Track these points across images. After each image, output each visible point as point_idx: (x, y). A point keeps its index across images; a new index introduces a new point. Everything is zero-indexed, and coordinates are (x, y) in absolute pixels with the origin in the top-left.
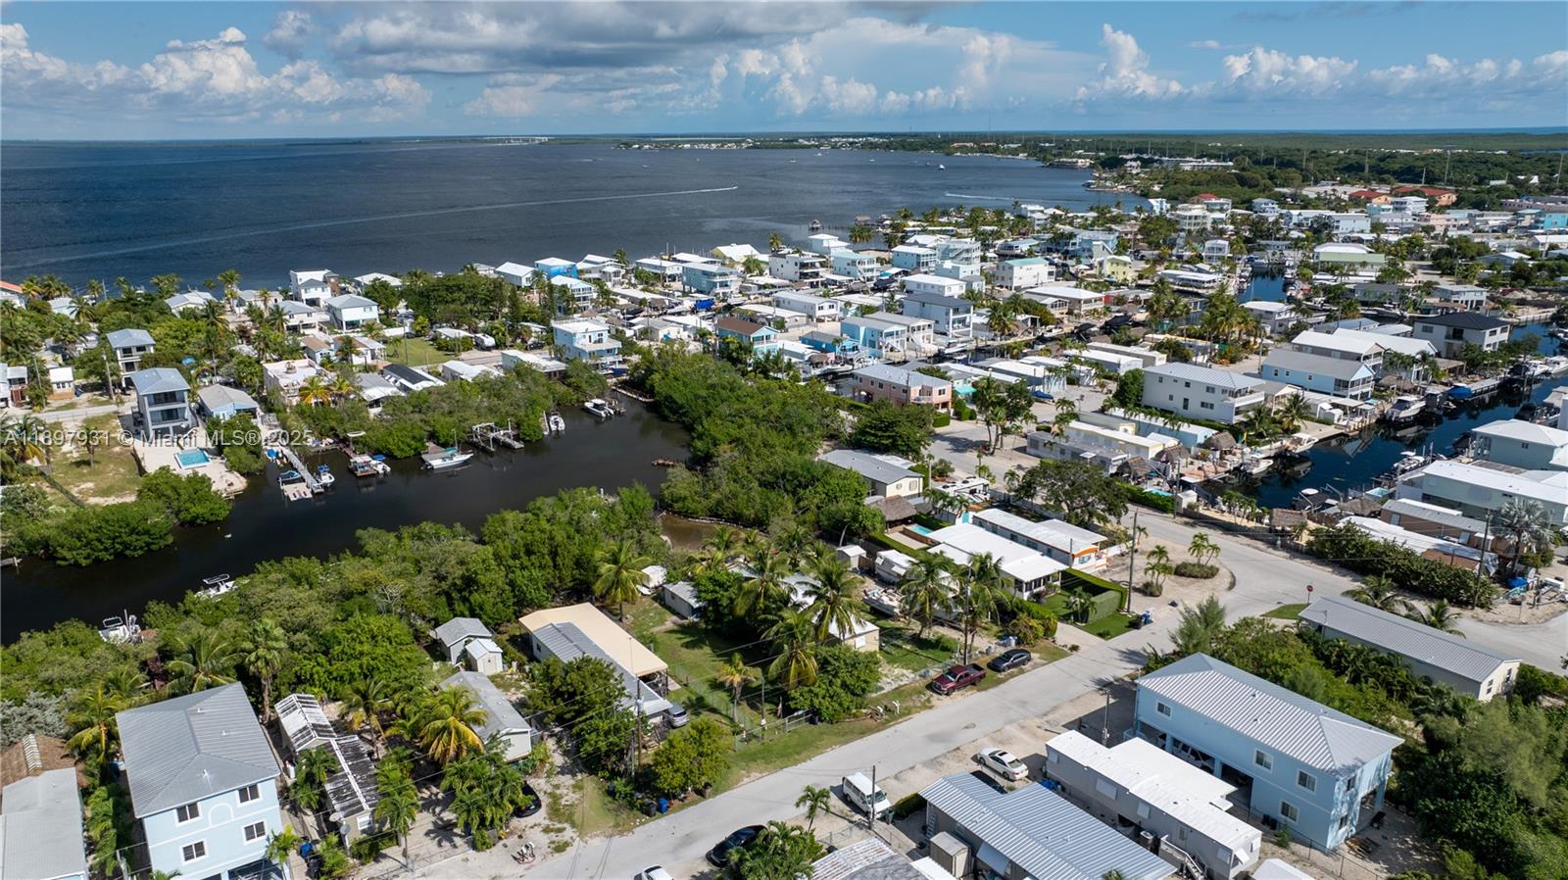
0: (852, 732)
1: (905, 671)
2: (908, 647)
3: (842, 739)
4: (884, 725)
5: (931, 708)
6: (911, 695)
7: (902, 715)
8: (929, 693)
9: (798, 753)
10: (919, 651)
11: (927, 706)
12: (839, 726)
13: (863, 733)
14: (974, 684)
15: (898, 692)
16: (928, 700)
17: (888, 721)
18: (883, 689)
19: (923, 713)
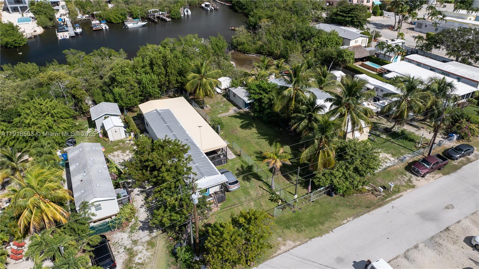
0: (360, 206)
1: (386, 155)
2: (385, 137)
3: (355, 212)
4: (384, 201)
5: (414, 187)
6: (396, 175)
7: (394, 192)
8: (408, 174)
10: (392, 140)
11: (410, 186)
12: (350, 200)
14: (439, 169)
15: (387, 173)
16: (409, 180)
17: (386, 197)
19: (409, 191)
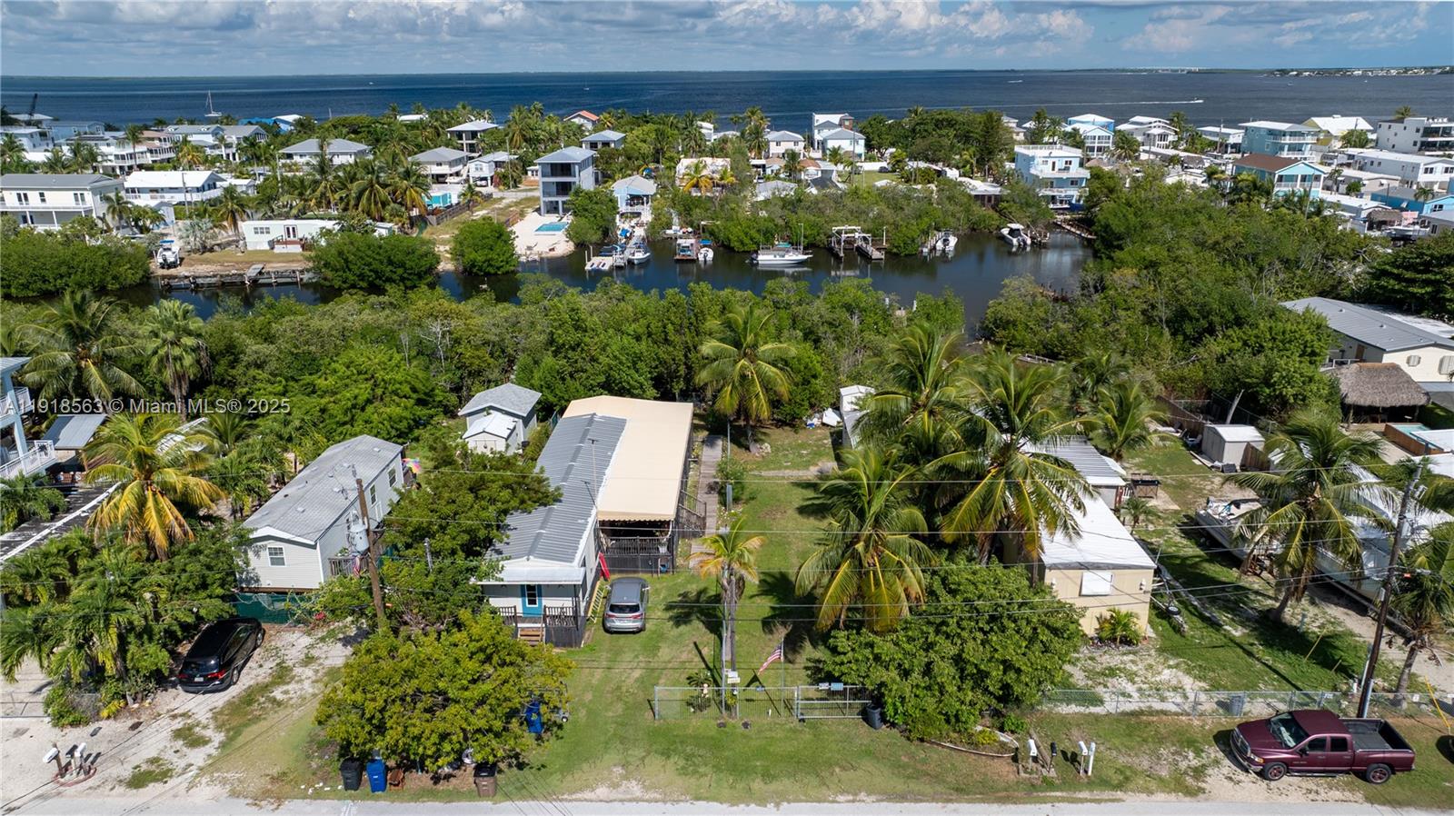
0: (937, 778)
1: (1188, 682)
2: (1237, 632)
3: (900, 786)
4: (1033, 791)
5: (1192, 793)
6: (1161, 740)
7: (1101, 782)
8: (1214, 752)
9: (768, 776)
10: (1259, 649)
11: (1188, 785)
12: (920, 752)
13: (962, 791)
14: (1363, 776)
15: (1134, 725)
16: (1199, 772)
17: (1049, 784)
18: (1101, 702)
19: (1161, 796)
